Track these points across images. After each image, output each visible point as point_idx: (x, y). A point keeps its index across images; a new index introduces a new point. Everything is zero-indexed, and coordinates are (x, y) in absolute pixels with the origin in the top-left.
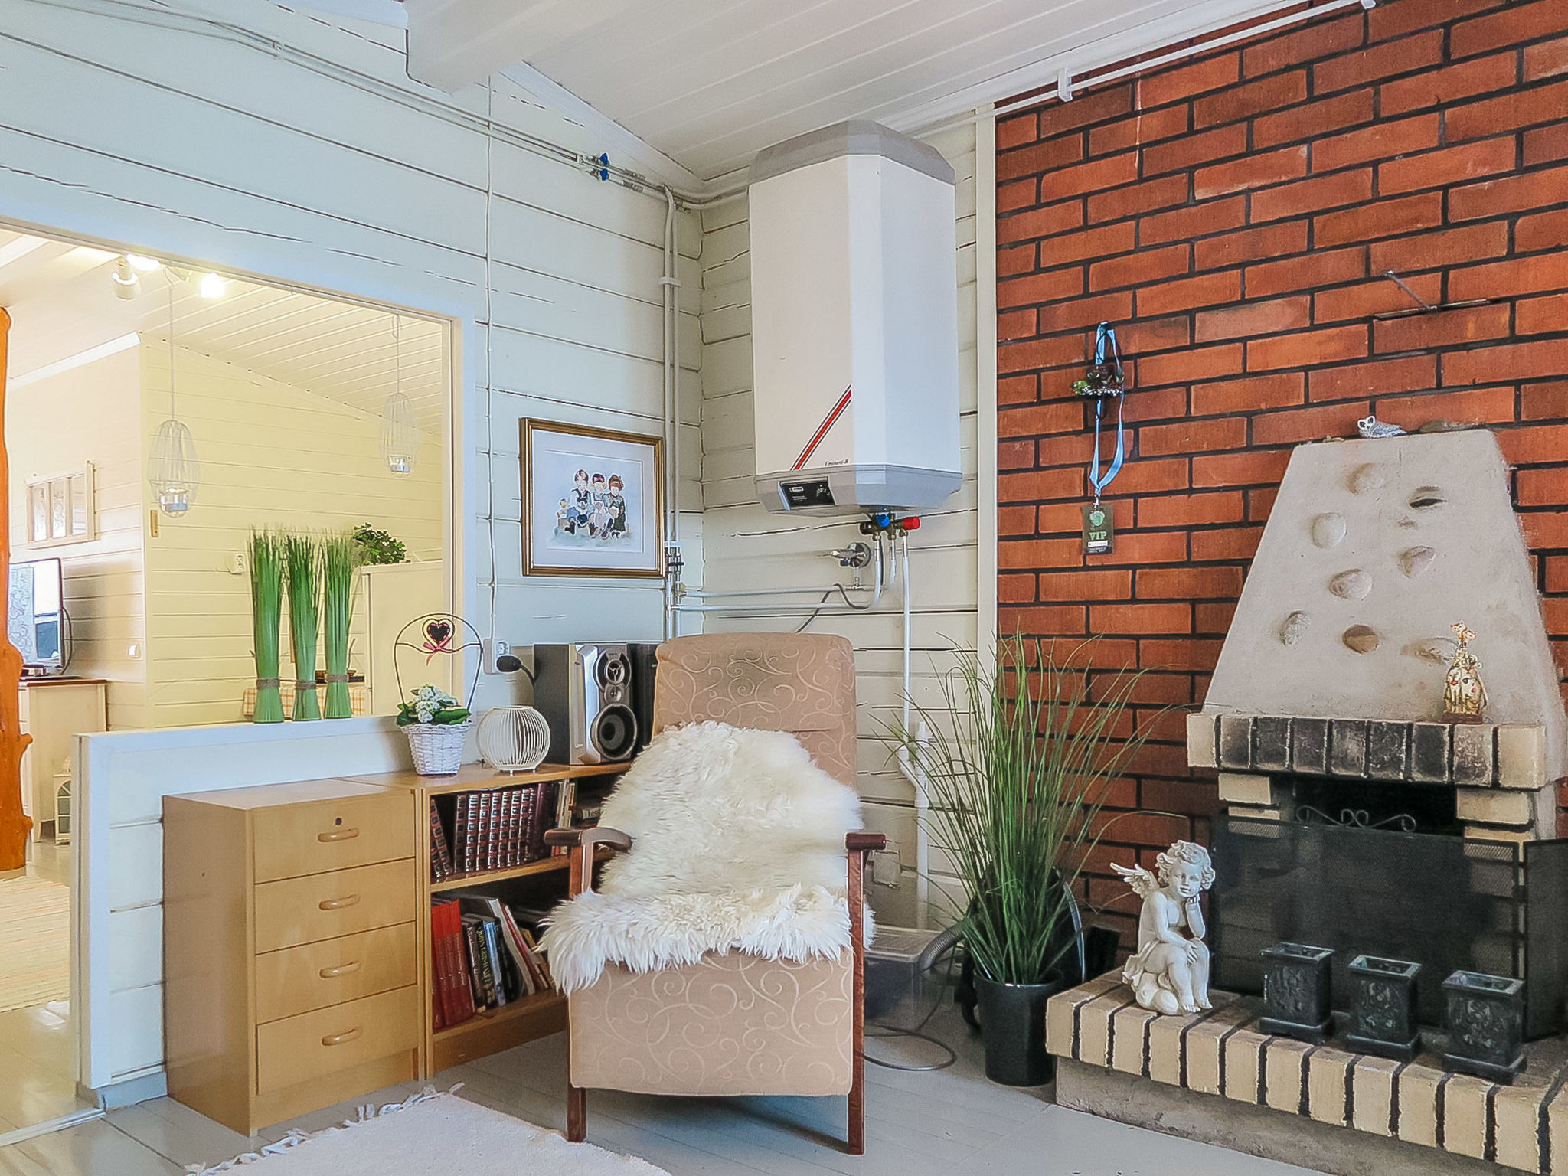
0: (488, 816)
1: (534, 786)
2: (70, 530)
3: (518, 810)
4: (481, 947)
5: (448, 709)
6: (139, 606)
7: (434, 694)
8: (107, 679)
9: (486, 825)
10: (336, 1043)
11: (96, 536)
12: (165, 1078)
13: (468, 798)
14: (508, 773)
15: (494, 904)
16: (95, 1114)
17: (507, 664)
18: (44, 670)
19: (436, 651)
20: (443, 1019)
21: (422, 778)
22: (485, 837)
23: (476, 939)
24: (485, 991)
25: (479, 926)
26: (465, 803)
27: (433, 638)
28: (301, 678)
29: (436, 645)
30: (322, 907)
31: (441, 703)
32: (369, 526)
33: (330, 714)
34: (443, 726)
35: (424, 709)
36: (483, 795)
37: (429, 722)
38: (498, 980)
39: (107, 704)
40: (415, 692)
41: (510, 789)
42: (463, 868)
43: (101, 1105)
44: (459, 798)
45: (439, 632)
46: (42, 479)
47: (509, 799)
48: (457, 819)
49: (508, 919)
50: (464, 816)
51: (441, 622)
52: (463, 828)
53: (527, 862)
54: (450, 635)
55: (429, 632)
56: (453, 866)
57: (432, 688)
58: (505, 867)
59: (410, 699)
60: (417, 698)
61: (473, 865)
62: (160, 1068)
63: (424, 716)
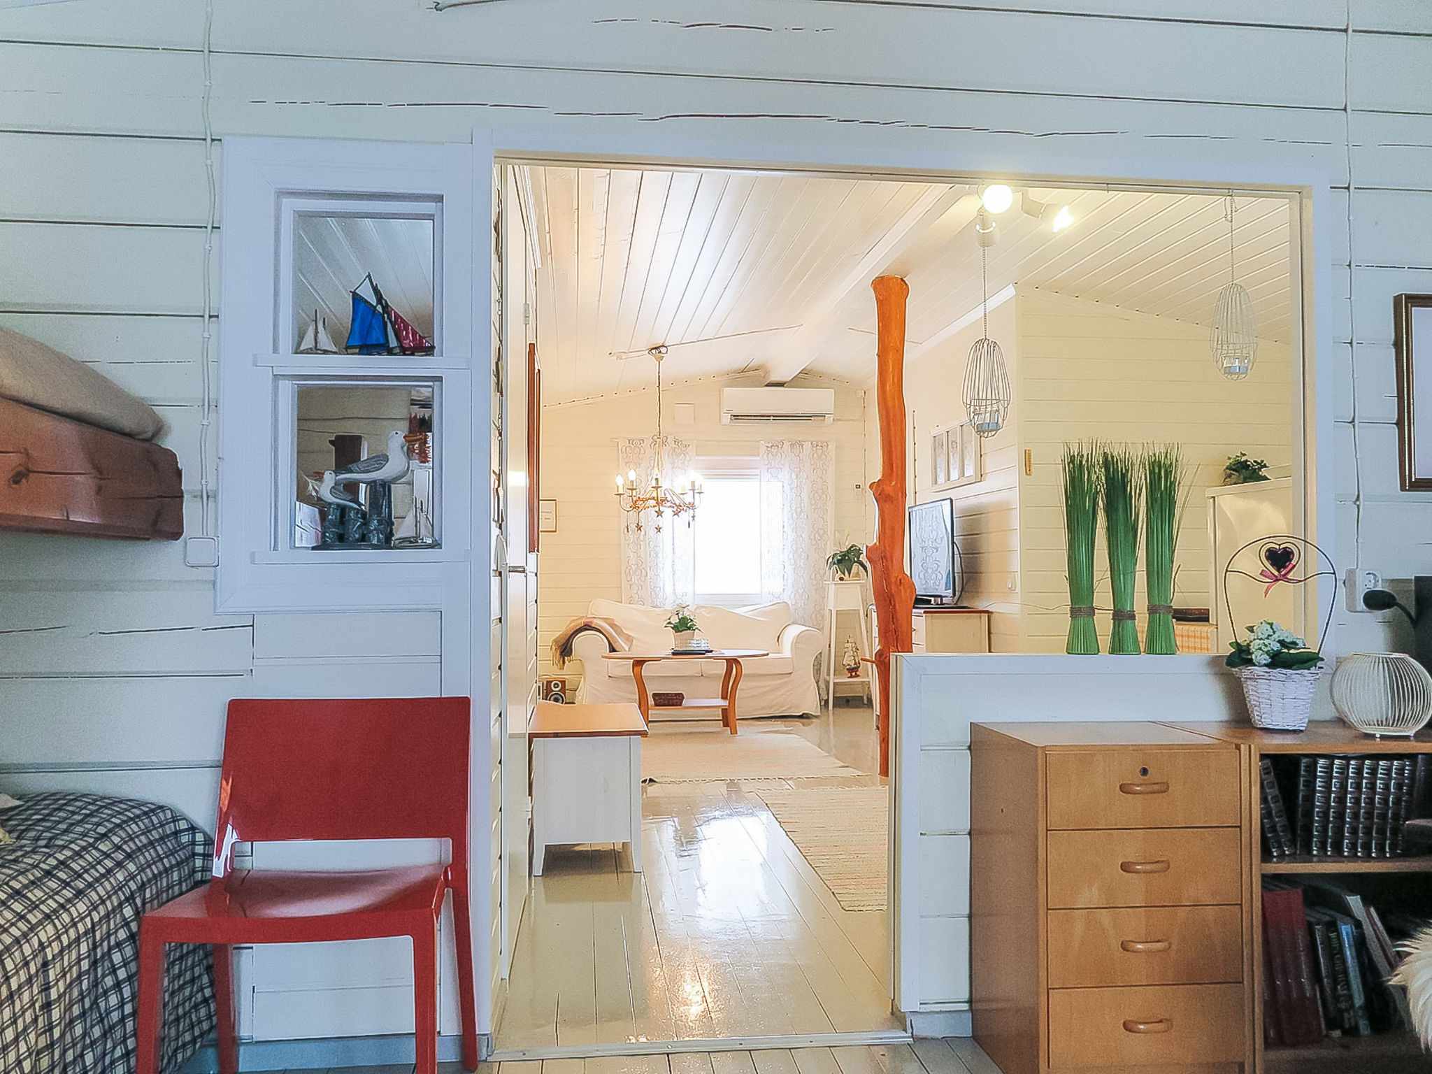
0: (1343, 787)
1: (1412, 757)
2: (962, 474)
3: (1387, 787)
4: (1335, 952)
5: (1292, 651)
6: (1015, 541)
7: (1274, 632)
8: (990, 610)
9: (1341, 800)
10: (1139, 1032)
11: (981, 476)
12: (971, 1017)
13: (1315, 764)
14: (1373, 736)
15: (1354, 902)
16: (903, 1037)
17: (1375, 601)
18: (942, 600)
19: (1277, 580)
20: (1280, 1033)
21: (1259, 732)
22: (1340, 816)
23: (1327, 942)
24: (1341, 1012)
25: (1332, 926)
26: (1312, 769)
27: (1272, 565)
28: (1119, 607)
29: (1276, 573)
30: (1125, 867)
31: (1282, 643)
32: (1244, 455)
33: (1151, 650)
34: (1284, 671)
35: (1260, 649)
36: (1337, 762)
37: (1266, 665)
38: (1359, 1000)
39: (989, 633)
40: (1251, 629)
41: (1376, 757)
42: (1310, 852)
43: (909, 1030)
44: (1304, 761)
45: (1280, 559)
46: (942, 430)
47: (1374, 771)
48: (1302, 787)
49: (1373, 924)
50: (1310, 784)
51: (1282, 547)
52: (1310, 798)
53: (1399, 856)
54: (1293, 562)
55: (1268, 558)
56: (1296, 845)
57: (1271, 625)
58: (1367, 857)
59: (1244, 637)
60: (1252, 636)
61: (1323, 847)
62: (966, 1007)
63: (1260, 657)
